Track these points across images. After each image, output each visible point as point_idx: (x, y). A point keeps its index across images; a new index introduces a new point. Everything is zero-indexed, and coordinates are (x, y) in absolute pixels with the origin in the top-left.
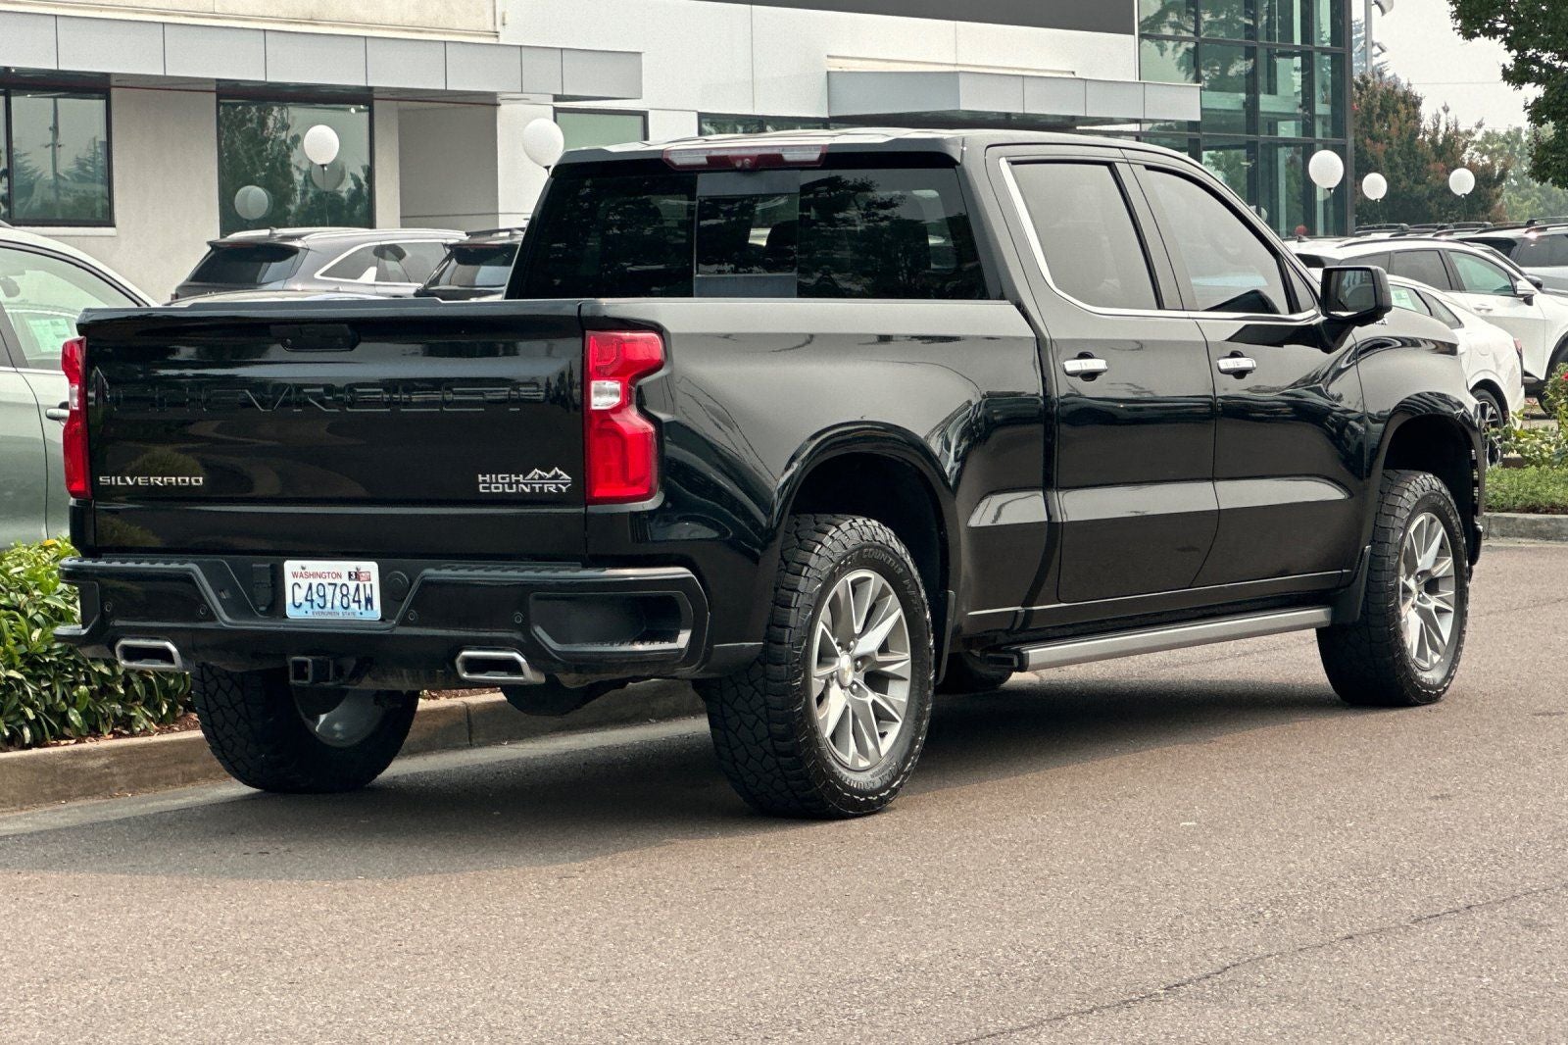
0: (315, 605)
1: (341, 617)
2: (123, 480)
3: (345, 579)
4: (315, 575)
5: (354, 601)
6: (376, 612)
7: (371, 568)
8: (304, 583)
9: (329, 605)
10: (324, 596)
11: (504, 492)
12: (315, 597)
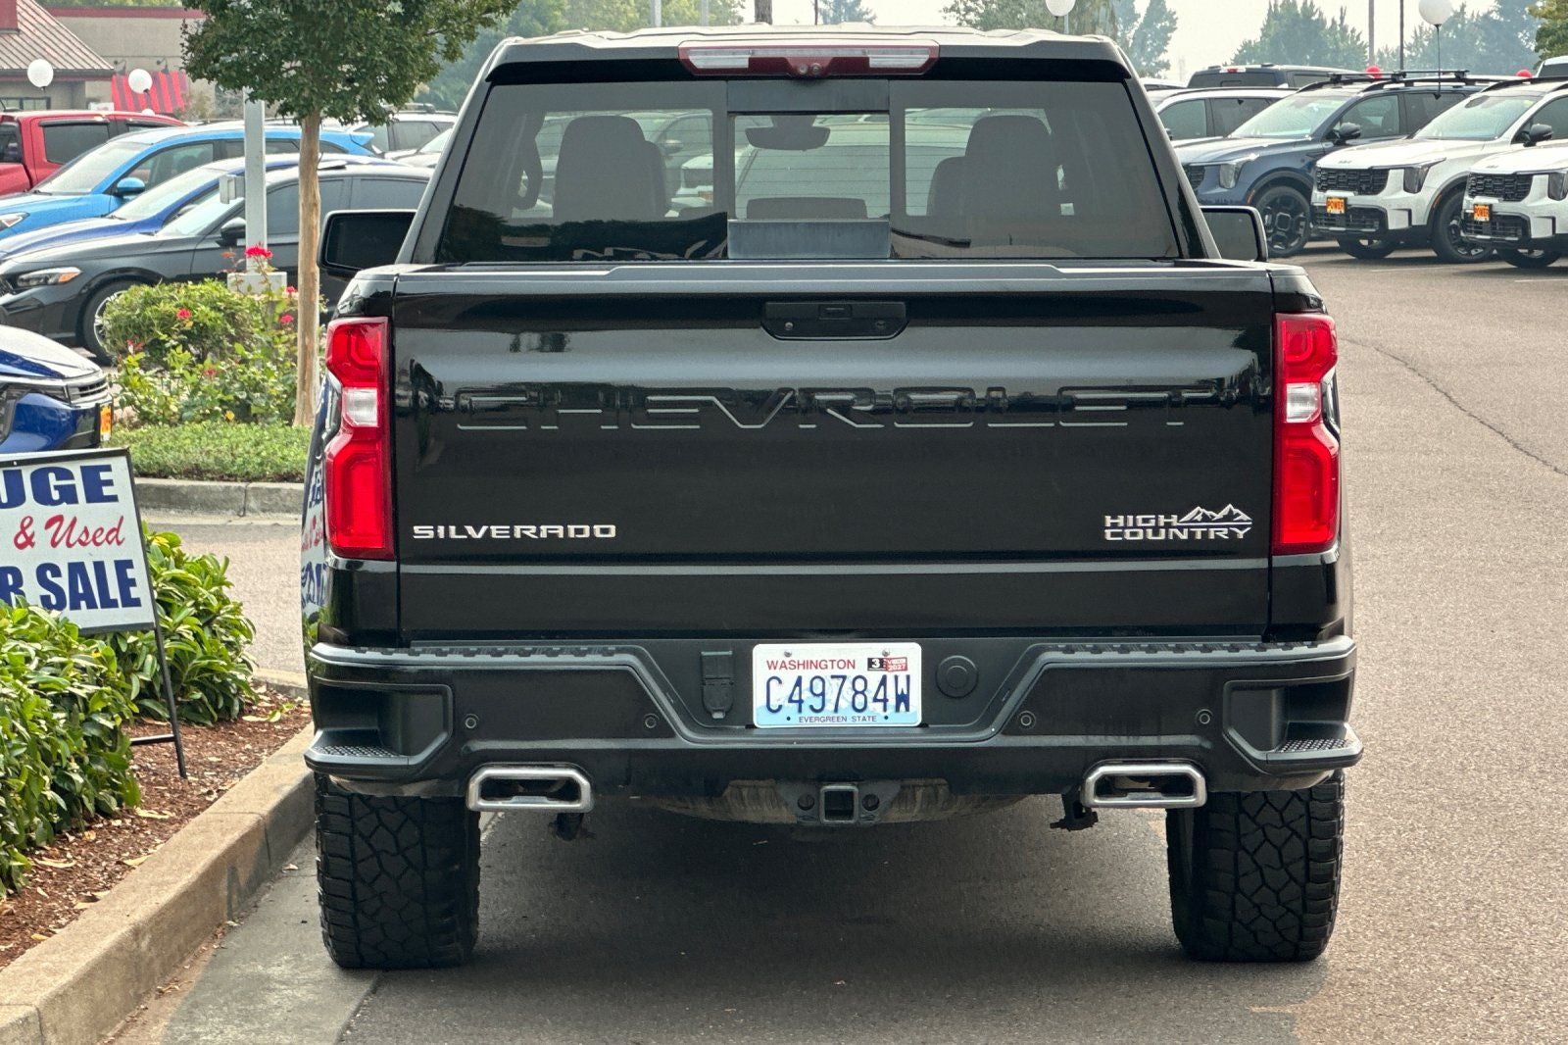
0: (805, 707)
1: (849, 723)
2: (461, 531)
3: (862, 668)
4: (808, 664)
5: (875, 700)
6: (914, 715)
7: (909, 653)
8: (789, 677)
9: (830, 707)
10: (823, 694)
11: (1145, 540)
12: (806, 695)
